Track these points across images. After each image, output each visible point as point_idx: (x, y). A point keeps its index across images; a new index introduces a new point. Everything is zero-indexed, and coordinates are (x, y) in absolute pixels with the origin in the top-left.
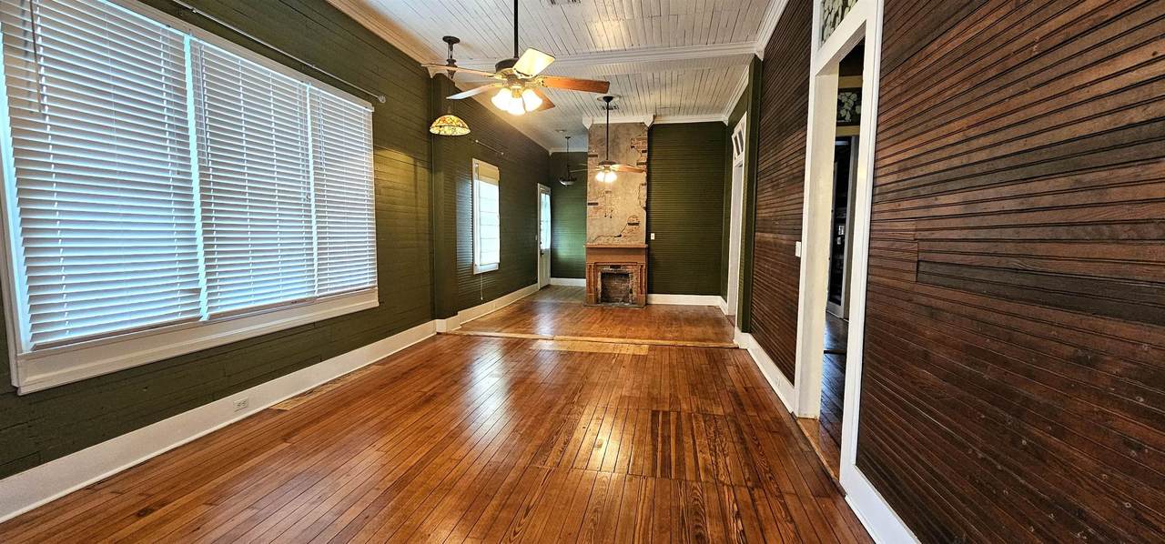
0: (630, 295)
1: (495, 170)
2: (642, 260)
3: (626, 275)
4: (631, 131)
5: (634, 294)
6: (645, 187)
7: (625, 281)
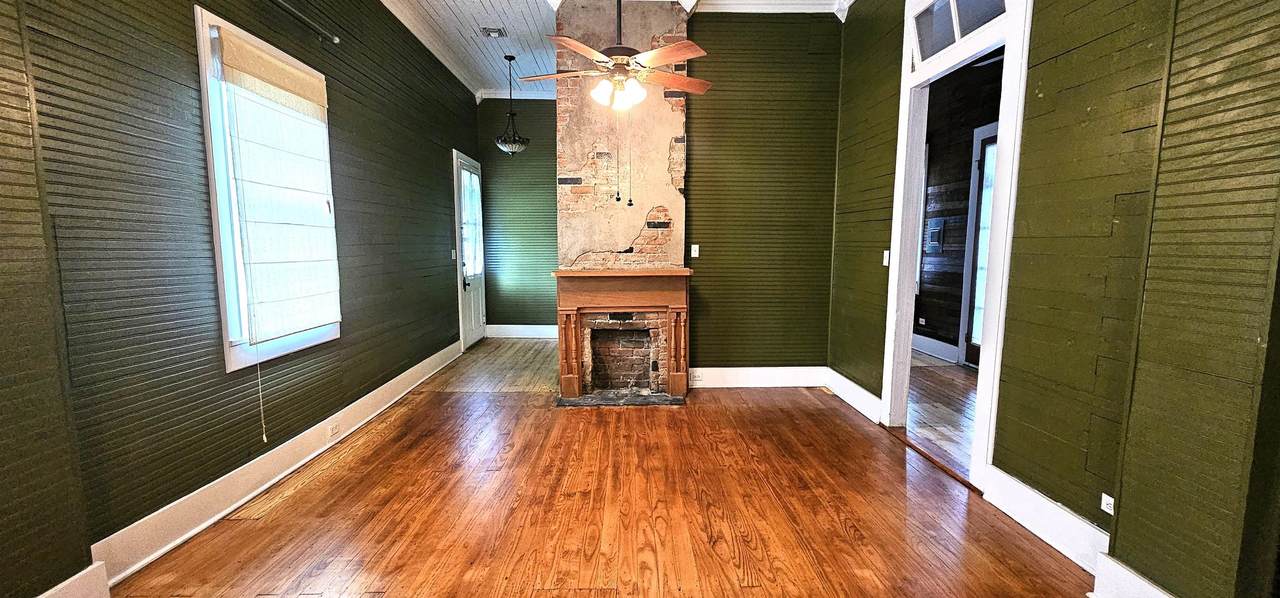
0: (652, 374)
1: (317, 80)
2: (679, 301)
3: (645, 332)
4: (653, 21)
5: (662, 371)
6: (682, 146)
7: (640, 344)
